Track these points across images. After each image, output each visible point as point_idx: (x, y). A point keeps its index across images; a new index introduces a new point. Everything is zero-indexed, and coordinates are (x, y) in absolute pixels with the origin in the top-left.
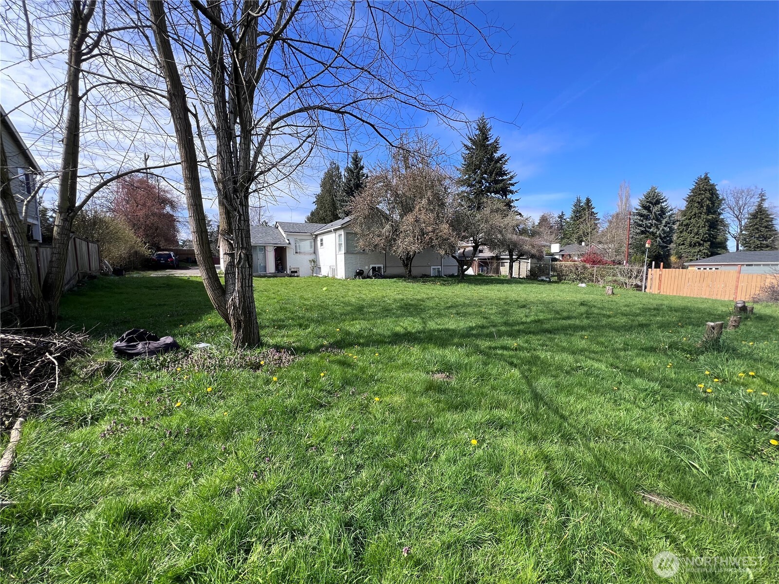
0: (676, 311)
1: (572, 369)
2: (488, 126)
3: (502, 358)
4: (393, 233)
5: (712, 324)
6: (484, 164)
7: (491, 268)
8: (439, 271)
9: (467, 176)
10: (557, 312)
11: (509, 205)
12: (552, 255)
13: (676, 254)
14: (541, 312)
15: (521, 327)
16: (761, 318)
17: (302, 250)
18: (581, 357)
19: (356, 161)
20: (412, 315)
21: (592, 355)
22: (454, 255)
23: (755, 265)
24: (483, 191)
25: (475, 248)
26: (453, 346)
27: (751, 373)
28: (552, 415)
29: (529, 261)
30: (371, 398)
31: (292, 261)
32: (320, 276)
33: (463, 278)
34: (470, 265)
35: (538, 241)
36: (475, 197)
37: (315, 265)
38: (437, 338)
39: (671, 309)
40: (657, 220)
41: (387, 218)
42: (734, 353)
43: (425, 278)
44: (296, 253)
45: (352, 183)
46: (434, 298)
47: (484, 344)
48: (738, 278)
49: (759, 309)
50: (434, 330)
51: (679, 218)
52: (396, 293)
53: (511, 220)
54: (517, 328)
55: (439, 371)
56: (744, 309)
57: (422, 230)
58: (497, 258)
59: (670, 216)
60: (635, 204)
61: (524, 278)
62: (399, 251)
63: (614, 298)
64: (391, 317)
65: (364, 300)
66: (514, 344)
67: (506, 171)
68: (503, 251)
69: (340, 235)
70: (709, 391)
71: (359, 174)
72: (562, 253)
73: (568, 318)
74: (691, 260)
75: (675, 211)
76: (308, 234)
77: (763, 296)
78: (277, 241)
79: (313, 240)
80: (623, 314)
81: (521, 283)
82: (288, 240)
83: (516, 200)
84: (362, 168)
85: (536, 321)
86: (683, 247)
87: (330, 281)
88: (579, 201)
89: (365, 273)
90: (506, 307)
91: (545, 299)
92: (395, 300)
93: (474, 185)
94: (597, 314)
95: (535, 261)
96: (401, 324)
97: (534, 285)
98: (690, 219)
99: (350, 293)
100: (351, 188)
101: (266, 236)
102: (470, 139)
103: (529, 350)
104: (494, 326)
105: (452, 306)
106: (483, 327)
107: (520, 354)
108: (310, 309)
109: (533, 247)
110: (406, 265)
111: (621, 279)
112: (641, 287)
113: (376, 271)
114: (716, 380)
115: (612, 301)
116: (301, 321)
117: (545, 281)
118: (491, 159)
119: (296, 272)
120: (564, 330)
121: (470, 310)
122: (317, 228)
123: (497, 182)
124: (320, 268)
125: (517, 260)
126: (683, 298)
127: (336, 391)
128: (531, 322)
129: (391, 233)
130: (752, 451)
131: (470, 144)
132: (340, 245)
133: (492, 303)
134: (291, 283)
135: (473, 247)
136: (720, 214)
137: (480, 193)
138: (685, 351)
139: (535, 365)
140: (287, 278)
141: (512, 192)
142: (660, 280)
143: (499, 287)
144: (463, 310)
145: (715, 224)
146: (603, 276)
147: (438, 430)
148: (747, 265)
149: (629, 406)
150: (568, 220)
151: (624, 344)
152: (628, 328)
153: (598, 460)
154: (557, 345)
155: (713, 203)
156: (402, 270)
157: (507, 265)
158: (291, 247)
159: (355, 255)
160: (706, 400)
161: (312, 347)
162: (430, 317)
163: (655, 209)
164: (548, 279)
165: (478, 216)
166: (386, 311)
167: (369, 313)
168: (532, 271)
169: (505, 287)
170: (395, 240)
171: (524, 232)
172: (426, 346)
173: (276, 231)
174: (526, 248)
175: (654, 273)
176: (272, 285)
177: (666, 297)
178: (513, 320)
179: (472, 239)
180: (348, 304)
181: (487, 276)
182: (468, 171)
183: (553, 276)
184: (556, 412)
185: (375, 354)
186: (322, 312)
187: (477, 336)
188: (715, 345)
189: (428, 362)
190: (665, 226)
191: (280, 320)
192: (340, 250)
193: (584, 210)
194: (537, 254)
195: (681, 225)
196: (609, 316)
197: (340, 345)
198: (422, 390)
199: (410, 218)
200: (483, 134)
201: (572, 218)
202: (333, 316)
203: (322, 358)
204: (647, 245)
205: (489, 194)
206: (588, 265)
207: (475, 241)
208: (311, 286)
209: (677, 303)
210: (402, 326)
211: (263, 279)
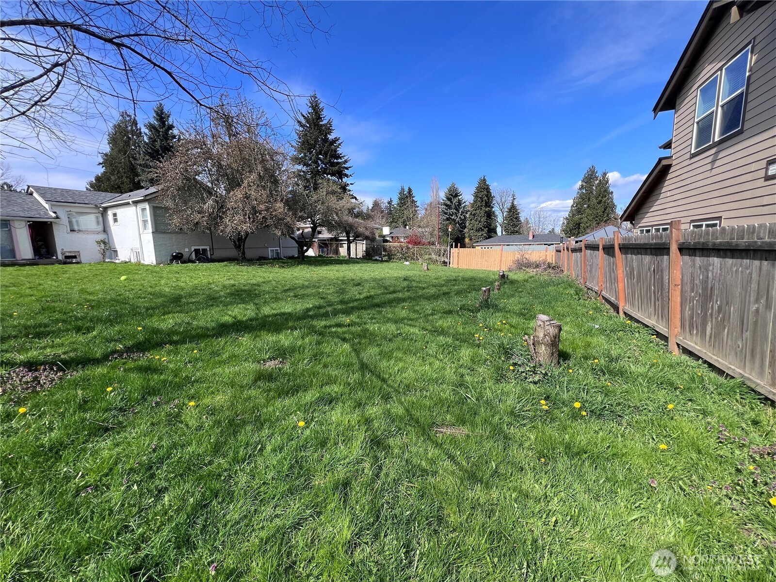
0: (466, 281)
1: (394, 336)
2: (321, 106)
3: (336, 335)
4: (219, 210)
5: (484, 289)
6: (319, 145)
7: (331, 249)
8: (278, 253)
9: (302, 155)
10: (386, 288)
11: (344, 188)
12: (384, 237)
13: (469, 236)
14: (373, 288)
15: (355, 304)
16: (512, 282)
17: (83, 228)
18: (401, 325)
19: (162, 116)
20: (244, 302)
21: (410, 322)
22: (292, 236)
23: (512, 245)
24: (320, 172)
25: (314, 229)
26: (288, 330)
27: (504, 322)
28: (375, 380)
29: (365, 242)
30: (184, 404)
31: (63, 242)
32: (117, 261)
33: (303, 259)
34: (309, 245)
35: (371, 224)
36: (312, 178)
37: (107, 248)
38: (271, 323)
39: (465, 279)
40: (457, 210)
41: (210, 192)
42: (496, 308)
43: (262, 260)
44: (72, 230)
45: (158, 144)
46: (271, 281)
47: (320, 324)
48: (502, 254)
49: (512, 276)
50: (269, 316)
51: (469, 209)
52: (225, 278)
53: (346, 203)
54: (351, 305)
55: (270, 359)
56: (503, 276)
57: (254, 208)
58: (336, 239)
59: (464, 207)
60: (442, 195)
61: (360, 258)
62: (228, 230)
63: (428, 273)
64: (218, 306)
65: (183, 289)
66: (347, 320)
67: (341, 154)
68: (340, 233)
69: (144, 210)
70: (481, 338)
71: (167, 134)
72: (392, 235)
73: (394, 292)
74: (477, 242)
75: (467, 203)
76: (90, 206)
77: (514, 266)
78: (32, 214)
79: (100, 215)
80: (434, 286)
81: (358, 263)
82: (55, 213)
83: (351, 184)
84: (171, 127)
85: (367, 298)
86: (472, 231)
87: (133, 268)
88: (403, 189)
89: (186, 256)
90: (343, 286)
91: (377, 276)
92: (224, 286)
93: (310, 165)
94: (416, 287)
95: (369, 242)
96: (230, 313)
97: (369, 264)
98: (476, 210)
99: (163, 282)
100: (157, 151)
101: (8, 205)
102: (304, 116)
103: (359, 324)
104: (331, 305)
105: (290, 289)
106: (320, 307)
107: (353, 329)
108: (97, 305)
109: (367, 229)
110: (238, 247)
111: (434, 256)
112: (447, 263)
113: (201, 254)
114: (486, 330)
115: (427, 276)
116: (80, 323)
117: (378, 260)
118: (326, 140)
119: (75, 257)
120: (390, 303)
121: (309, 291)
122: (106, 198)
123: (333, 164)
124: (116, 251)
125: (353, 241)
126: (472, 270)
127: (132, 407)
128: (363, 299)
129: (216, 210)
130: (501, 377)
131: (303, 121)
132: (145, 222)
133: (331, 283)
134: (65, 272)
135: (311, 228)
136: (492, 207)
137: (316, 174)
138: (470, 310)
139: (365, 337)
140: (57, 267)
141: (347, 176)
142: (458, 258)
143: (338, 267)
144: (301, 292)
145: (490, 215)
146: (421, 255)
147: (265, 421)
148: (507, 245)
149: (432, 360)
150: (395, 206)
151: (432, 310)
152: (435, 297)
153: (407, 410)
154: (384, 317)
155: (488, 199)
156: (233, 253)
157: (345, 246)
158: (61, 222)
159: (168, 235)
160: (479, 346)
161: (98, 355)
162: (265, 302)
163: (455, 201)
164: (380, 259)
165: (315, 197)
166: (212, 300)
167: (188, 303)
168: (367, 251)
169: (344, 267)
170: (221, 218)
171: (359, 215)
172: (259, 334)
173: (28, 199)
174: (361, 230)
175: (454, 251)
176: (27, 276)
177: (462, 270)
178: (348, 298)
179: (309, 220)
180: (161, 295)
181: (327, 257)
182: (303, 149)
183: (385, 256)
184: (378, 376)
185: (193, 351)
186: (118, 308)
187: (313, 317)
188: (486, 305)
189: (260, 350)
190: (461, 215)
191: (40, 326)
192: (145, 227)
193: (407, 198)
194: (370, 235)
195: (471, 214)
196: (424, 288)
197: (142, 347)
198: (250, 382)
199: (238, 193)
200: (316, 113)
201: (398, 204)
202: (135, 312)
203: (113, 367)
204: (450, 230)
205: (325, 175)
206: (410, 246)
207: (313, 222)
208: (101, 274)
209: (469, 274)
210: (230, 316)
211: (9, 269)
